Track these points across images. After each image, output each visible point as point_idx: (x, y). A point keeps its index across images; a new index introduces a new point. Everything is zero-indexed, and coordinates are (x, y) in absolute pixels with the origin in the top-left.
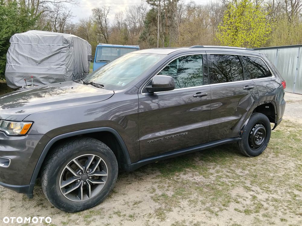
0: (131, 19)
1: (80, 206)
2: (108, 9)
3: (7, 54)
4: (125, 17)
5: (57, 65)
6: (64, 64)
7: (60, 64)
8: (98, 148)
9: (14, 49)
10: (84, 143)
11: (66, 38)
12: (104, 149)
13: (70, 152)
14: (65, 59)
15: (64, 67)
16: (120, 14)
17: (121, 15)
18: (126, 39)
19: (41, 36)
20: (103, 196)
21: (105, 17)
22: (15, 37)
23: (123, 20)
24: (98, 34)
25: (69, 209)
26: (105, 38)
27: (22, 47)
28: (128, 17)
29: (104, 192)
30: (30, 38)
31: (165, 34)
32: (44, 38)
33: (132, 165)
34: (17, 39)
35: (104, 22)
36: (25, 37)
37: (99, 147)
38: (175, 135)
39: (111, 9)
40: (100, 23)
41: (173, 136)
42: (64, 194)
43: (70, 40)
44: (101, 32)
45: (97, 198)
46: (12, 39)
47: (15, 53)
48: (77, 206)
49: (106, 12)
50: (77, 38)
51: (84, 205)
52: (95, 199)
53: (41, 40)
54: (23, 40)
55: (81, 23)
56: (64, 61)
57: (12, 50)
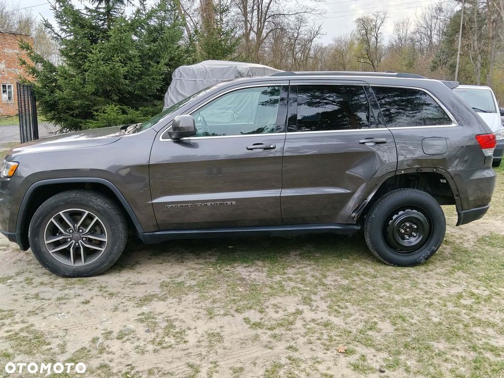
0: (423, 30)
1: (69, 271)
2: (382, 16)
3: (166, 94)
4: (412, 28)
5: (222, 109)
6: (231, 108)
7: (225, 107)
8: (91, 204)
9: (175, 87)
10: (74, 195)
11: (240, 70)
12: (99, 205)
13: (55, 202)
14: (234, 100)
15: (230, 111)
16: (405, 23)
17: (405, 25)
18: (410, 65)
19: (210, 68)
20: (100, 266)
21: (377, 30)
22: (179, 71)
23: (408, 32)
24: (362, 60)
25: (56, 271)
26: (374, 67)
27: (184, 84)
28: (419, 26)
29: (101, 261)
30: (196, 72)
31: (482, 52)
32: (212, 70)
33: (146, 235)
34: (181, 73)
35: (373, 39)
36: (190, 69)
37: (92, 202)
38: (213, 203)
39: (387, 15)
40: (368, 42)
41: (209, 204)
42: (51, 252)
43: (244, 72)
44: (366, 56)
45: (92, 266)
46: (175, 74)
47: (175, 94)
48: (66, 270)
49: (379, 22)
50: (264, 68)
51: (74, 271)
52: (89, 267)
53: (208, 74)
54: (187, 74)
55: (336, 44)
56: (232, 102)
57: (172, 89)
